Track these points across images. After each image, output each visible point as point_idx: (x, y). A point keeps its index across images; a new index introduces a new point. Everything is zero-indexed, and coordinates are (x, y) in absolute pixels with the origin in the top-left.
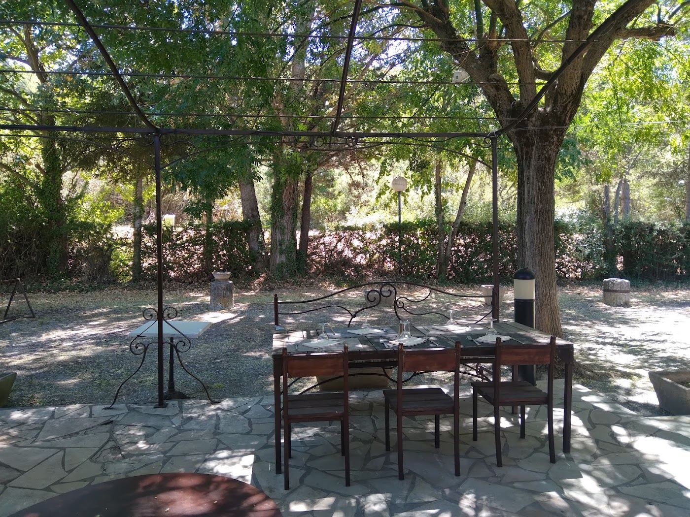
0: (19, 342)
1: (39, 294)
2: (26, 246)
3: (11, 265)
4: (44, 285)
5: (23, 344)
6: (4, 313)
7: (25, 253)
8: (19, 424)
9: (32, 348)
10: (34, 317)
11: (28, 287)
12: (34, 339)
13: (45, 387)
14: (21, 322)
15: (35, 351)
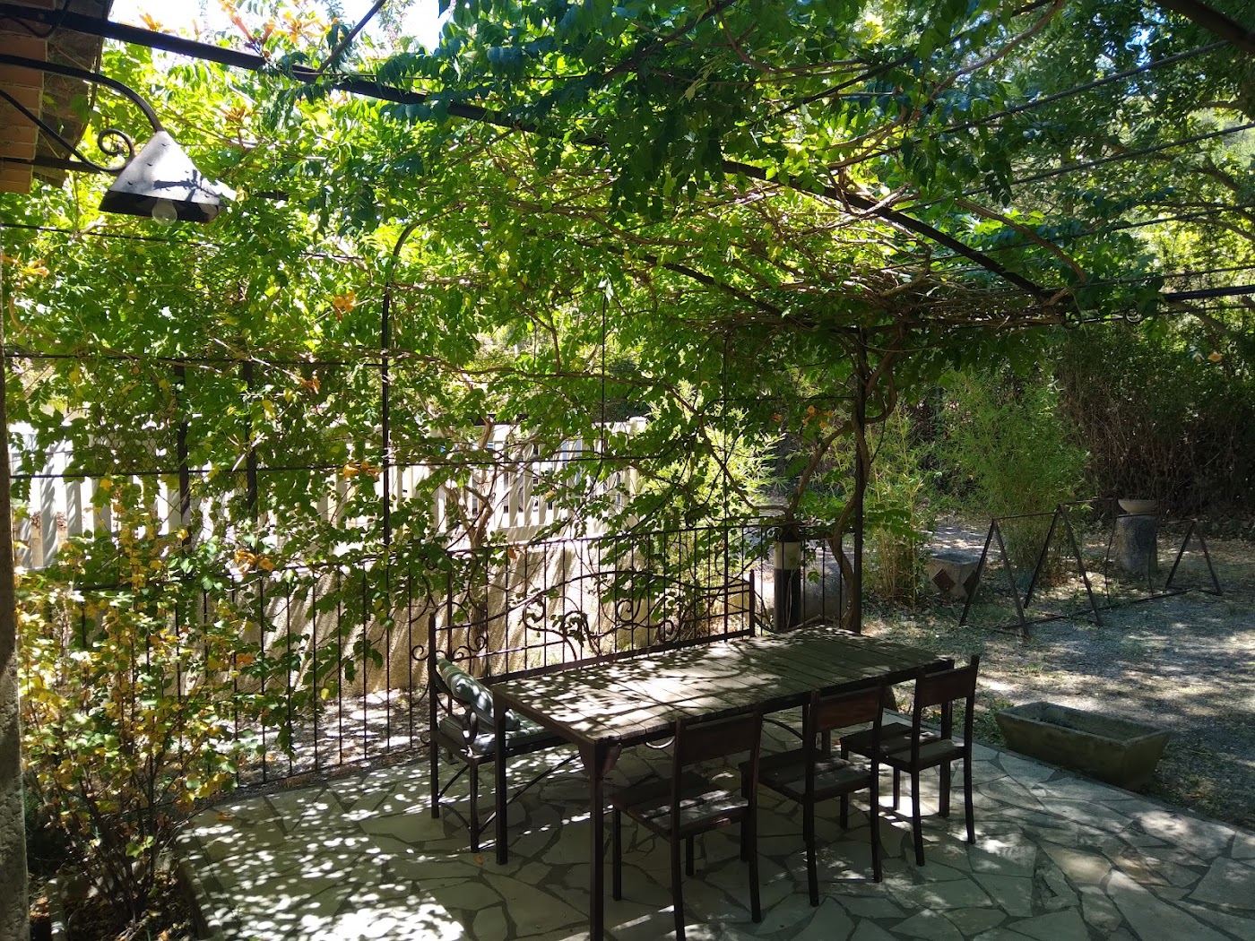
0: (1187, 645)
1: (1233, 542)
2: (1215, 449)
3: (1187, 485)
4: (1245, 524)
5: (1193, 652)
6: (1167, 576)
7: (1214, 463)
8: (1166, 845)
9: (1210, 666)
10: (1218, 593)
11: (1215, 526)
12: (1214, 647)
13: (1222, 767)
14: (1194, 600)
15: (1213, 673)
